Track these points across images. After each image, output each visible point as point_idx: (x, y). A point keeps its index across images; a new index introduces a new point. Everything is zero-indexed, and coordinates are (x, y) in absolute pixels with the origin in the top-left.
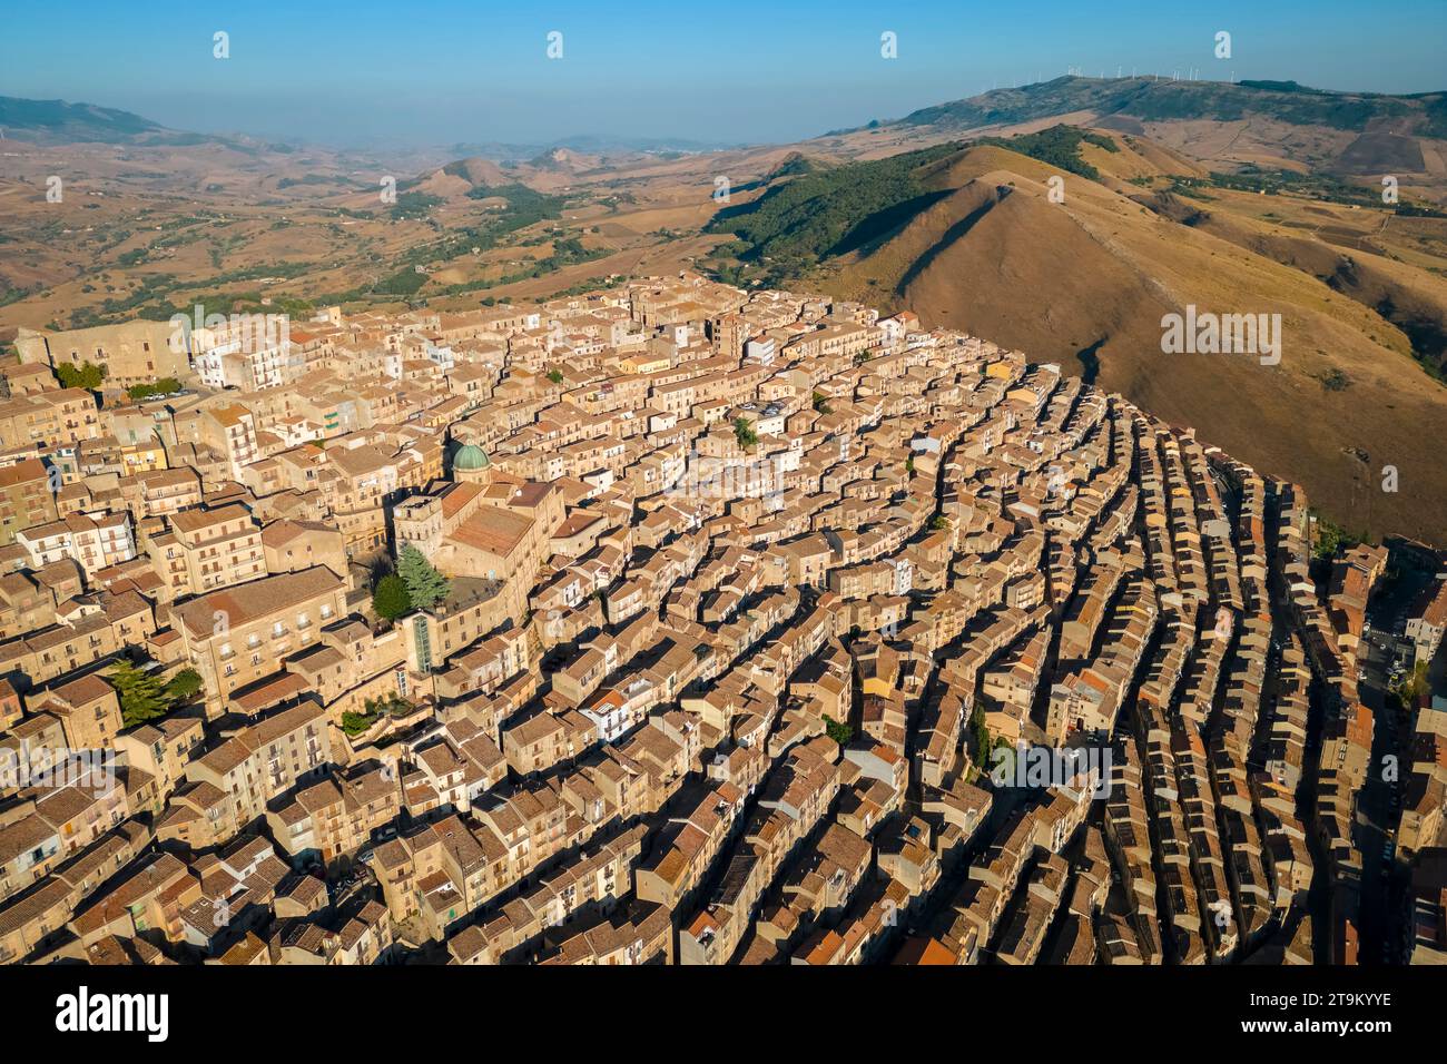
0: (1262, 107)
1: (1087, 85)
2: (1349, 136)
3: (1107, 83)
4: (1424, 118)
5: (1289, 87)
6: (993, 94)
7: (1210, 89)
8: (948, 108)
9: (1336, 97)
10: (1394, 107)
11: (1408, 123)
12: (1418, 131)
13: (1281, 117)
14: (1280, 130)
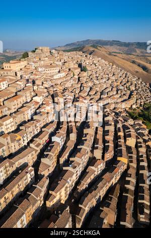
0: (116, 44)
1: (92, 41)
2: (127, 48)
3: (94, 40)
4: (136, 46)
5: (118, 41)
6: (78, 42)
7: (109, 41)
8: (71, 44)
9: (125, 43)
10: (133, 44)
11: (134, 46)
12: (135, 47)
13: (118, 45)
14: (118, 47)
